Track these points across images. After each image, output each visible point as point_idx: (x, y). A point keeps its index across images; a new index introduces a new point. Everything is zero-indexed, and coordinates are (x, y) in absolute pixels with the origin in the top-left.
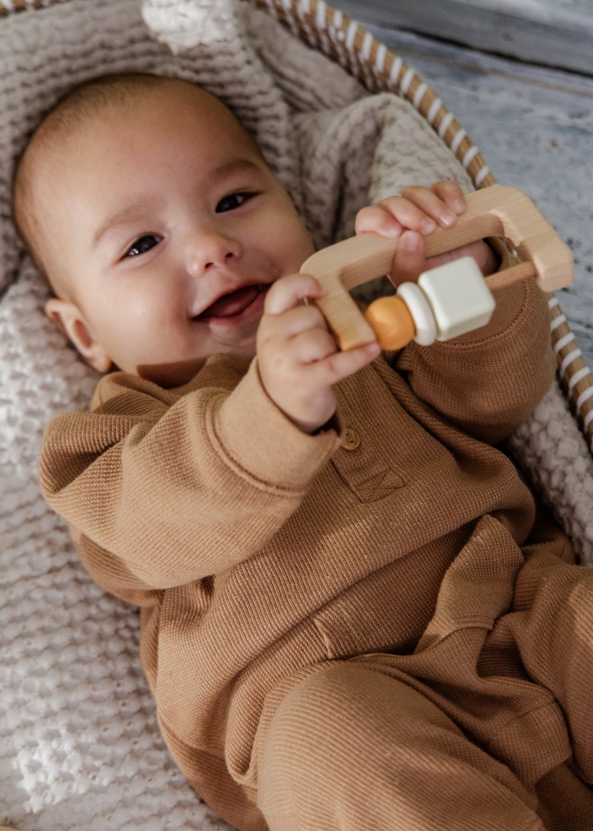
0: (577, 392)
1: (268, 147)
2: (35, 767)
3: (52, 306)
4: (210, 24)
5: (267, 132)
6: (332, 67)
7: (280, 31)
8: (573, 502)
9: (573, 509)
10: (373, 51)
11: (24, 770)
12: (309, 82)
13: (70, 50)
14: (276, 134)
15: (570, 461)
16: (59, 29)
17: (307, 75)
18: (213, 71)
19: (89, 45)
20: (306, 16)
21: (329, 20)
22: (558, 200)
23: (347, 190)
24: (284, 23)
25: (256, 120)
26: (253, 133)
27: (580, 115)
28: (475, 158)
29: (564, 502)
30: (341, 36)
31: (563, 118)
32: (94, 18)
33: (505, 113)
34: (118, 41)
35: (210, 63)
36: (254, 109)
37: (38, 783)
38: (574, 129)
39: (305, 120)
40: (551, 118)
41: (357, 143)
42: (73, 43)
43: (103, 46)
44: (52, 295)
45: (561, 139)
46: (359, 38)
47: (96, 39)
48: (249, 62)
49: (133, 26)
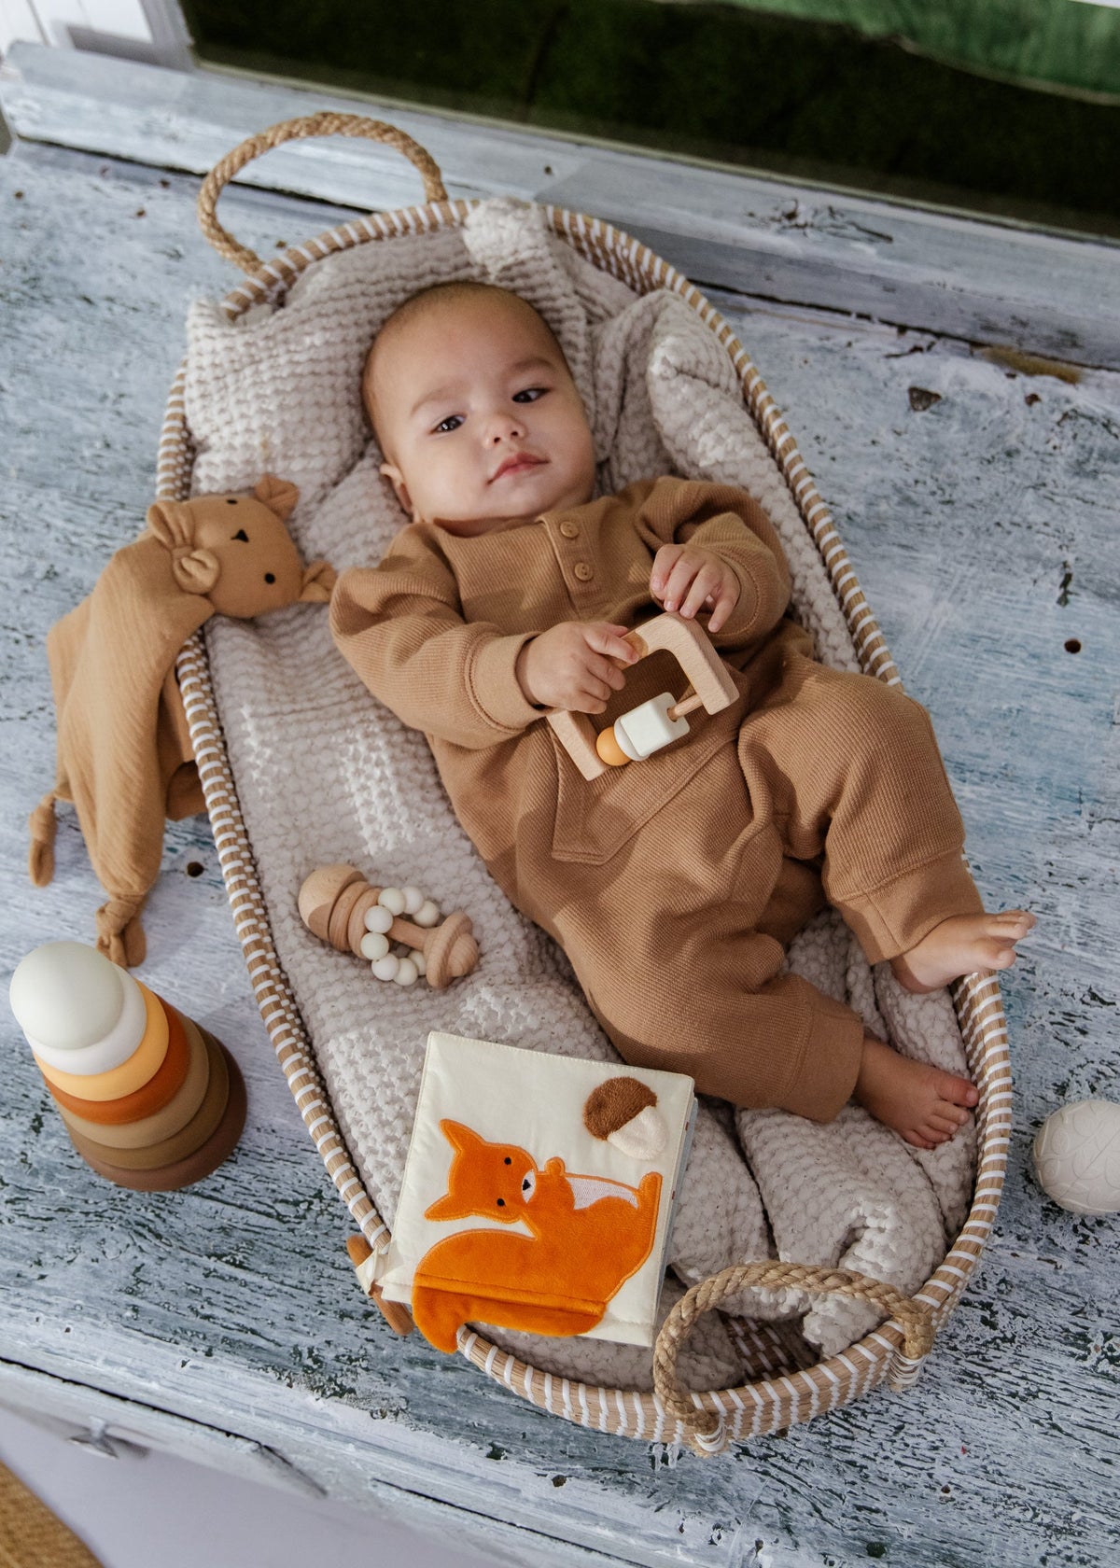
0: (814, 522)
1: (570, 344)
2: (371, 820)
3: (386, 470)
4: (524, 233)
5: (570, 331)
6: (619, 285)
7: (576, 256)
8: (812, 598)
9: (811, 605)
10: (652, 262)
11: (363, 821)
12: (599, 298)
13: (404, 272)
14: (576, 332)
15: (810, 567)
16: (396, 255)
17: (599, 292)
18: (526, 276)
19: (421, 270)
20: (597, 239)
21: (616, 241)
22: (809, 405)
23: (629, 378)
24: (581, 251)
25: (560, 321)
26: (555, 334)
27: (828, 338)
28: (734, 342)
29: (804, 599)
30: (625, 252)
31: (814, 341)
32: (426, 249)
33: (765, 338)
34: (444, 268)
35: (524, 269)
36: (558, 311)
37: (374, 832)
38: (821, 349)
39: (597, 329)
40: (804, 341)
41: (637, 335)
42: (408, 267)
43: (432, 272)
44: (385, 461)
45: (811, 357)
46: (640, 254)
47: (427, 265)
48: (555, 267)
49: (456, 254)
